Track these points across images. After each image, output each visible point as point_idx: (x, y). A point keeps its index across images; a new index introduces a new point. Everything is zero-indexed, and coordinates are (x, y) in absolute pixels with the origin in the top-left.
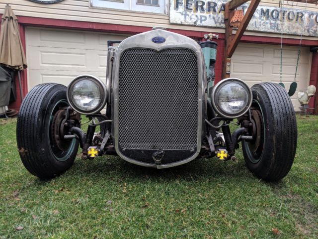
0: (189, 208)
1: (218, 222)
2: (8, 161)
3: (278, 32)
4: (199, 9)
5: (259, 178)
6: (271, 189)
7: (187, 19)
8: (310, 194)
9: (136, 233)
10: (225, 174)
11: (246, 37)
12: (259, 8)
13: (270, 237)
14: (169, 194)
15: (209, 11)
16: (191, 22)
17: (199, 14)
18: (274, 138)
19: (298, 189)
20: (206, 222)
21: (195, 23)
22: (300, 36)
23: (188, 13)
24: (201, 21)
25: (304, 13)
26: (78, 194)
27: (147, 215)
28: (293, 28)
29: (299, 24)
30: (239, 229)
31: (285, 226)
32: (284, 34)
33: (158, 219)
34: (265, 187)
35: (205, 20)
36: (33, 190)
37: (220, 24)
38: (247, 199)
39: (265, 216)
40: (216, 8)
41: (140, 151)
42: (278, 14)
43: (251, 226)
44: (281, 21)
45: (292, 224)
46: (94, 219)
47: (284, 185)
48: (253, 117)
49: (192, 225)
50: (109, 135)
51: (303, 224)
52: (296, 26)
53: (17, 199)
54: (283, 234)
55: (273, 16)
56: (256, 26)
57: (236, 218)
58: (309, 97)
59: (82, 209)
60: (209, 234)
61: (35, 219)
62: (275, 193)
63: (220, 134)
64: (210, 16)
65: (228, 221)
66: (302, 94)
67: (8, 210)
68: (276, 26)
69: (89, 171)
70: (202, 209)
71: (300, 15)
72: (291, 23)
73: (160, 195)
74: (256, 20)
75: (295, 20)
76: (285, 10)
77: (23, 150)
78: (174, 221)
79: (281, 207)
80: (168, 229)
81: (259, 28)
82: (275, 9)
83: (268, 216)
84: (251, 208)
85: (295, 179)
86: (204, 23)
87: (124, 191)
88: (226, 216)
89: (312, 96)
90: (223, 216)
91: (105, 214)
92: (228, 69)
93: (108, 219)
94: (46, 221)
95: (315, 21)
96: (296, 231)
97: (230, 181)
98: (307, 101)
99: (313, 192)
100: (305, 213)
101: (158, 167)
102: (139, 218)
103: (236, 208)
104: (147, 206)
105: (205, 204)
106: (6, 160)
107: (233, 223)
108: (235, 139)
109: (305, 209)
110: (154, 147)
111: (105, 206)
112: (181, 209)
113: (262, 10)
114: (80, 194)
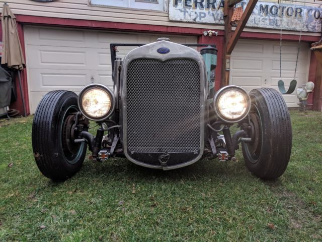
0: (194, 206)
1: (220, 219)
2: (19, 163)
3: (277, 28)
4: (198, 5)
5: (258, 177)
6: (268, 188)
7: (186, 16)
8: (303, 192)
9: (148, 230)
10: (226, 173)
11: (245, 33)
12: (258, 4)
13: (266, 231)
14: (175, 194)
15: (208, 7)
16: (190, 19)
17: (198, 10)
18: (271, 141)
19: (293, 187)
20: (210, 219)
21: (195, 20)
22: (299, 31)
23: (187, 10)
24: (201, 17)
25: (303, 9)
26: (91, 195)
27: (156, 213)
28: (292, 23)
29: (298, 20)
30: (239, 224)
31: (280, 221)
32: (283, 30)
33: (167, 217)
34: (262, 186)
35: (204, 17)
36: (48, 192)
37: (219, 21)
38: (246, 197)
39: (263, 212)
40: (215, 4)
41: (147, 154)
42: (277, 10)
43: (250, 222)
44: (280, 17)
45: (286, 219)
46: (109, 218)
47: (280, 183)
48: (251, 121)
49: (197, 222)
50: (118, 139)
51: (296, 219)
52: (295, 22)
53: (35, 201)
54: (277, 229)
55: (272, 12)
56: (255, 23)
57: (236, 214)
58: (307, 93)
59: (97, 208)
60: (213, 230)
61: (55, 219)
62: (272, 191)
63: (221, 136)
64: (209, 12)
65: (229, 218)
66: (301, 90)
67: (28, 210)
68: (275, 22)
69: (98, 173)
70: (206, 207)
71: (299, 11)
72: (290, 19)
73: (166, 195)
74: (256, 16)
75: (293, 16)
76: (284, 6)
77: (38, 155)
78: (181, 218)
79: (276, 204)
80: (176, 226)
81: (258, 24)
82: (274, 4)
83: (265, 213)
84: (250, 205)
85: (291, 178)
86: (203, 20)
87: (133, 192)
88: (227, 213)
89: (310, 92)
90: (225, 214)
91: (118, 213)
92: (227, 66)
93: (121, 217)
94: (65, 221)
95: (313, 16)
96: (289, 225)
97: (230, 180)
98: (306, 97)
99: (306, 190)
100: (298, 209)
101: (164, 169)
102: (149, 216)
103: (236, 205)
104: (155, 205)
105: (208, 202)
106: (18, 162)
107: (234, 219)
108: (235, 141)
109: (298, 205)
110: (160, 150)
111: (118, 206)
112: (187, 208)
113: (261, 6)
114: (93, 195)
